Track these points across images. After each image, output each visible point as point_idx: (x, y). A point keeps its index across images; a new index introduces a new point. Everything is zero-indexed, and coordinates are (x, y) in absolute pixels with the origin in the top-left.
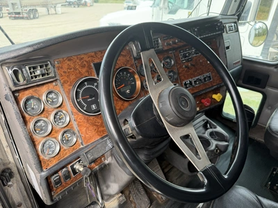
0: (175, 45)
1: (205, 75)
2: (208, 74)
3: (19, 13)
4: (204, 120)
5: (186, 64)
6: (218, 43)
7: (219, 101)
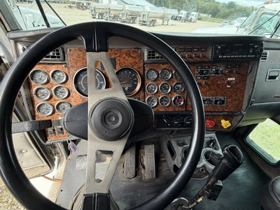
0: (190, 59)
1: (218, 98)
2: (222, 98)
3: (145, 22)
4: (211, 138)
5: (200, 81)
6: (250, 69)
7: (225, 127)
